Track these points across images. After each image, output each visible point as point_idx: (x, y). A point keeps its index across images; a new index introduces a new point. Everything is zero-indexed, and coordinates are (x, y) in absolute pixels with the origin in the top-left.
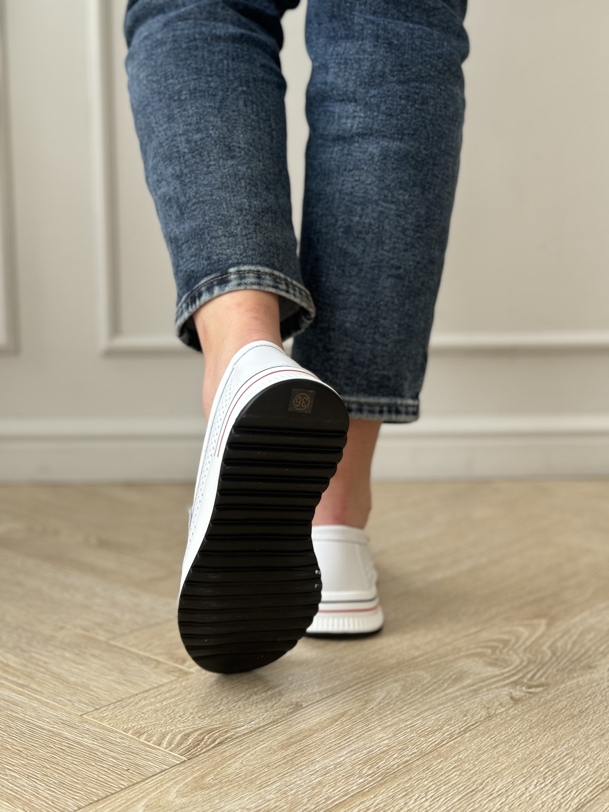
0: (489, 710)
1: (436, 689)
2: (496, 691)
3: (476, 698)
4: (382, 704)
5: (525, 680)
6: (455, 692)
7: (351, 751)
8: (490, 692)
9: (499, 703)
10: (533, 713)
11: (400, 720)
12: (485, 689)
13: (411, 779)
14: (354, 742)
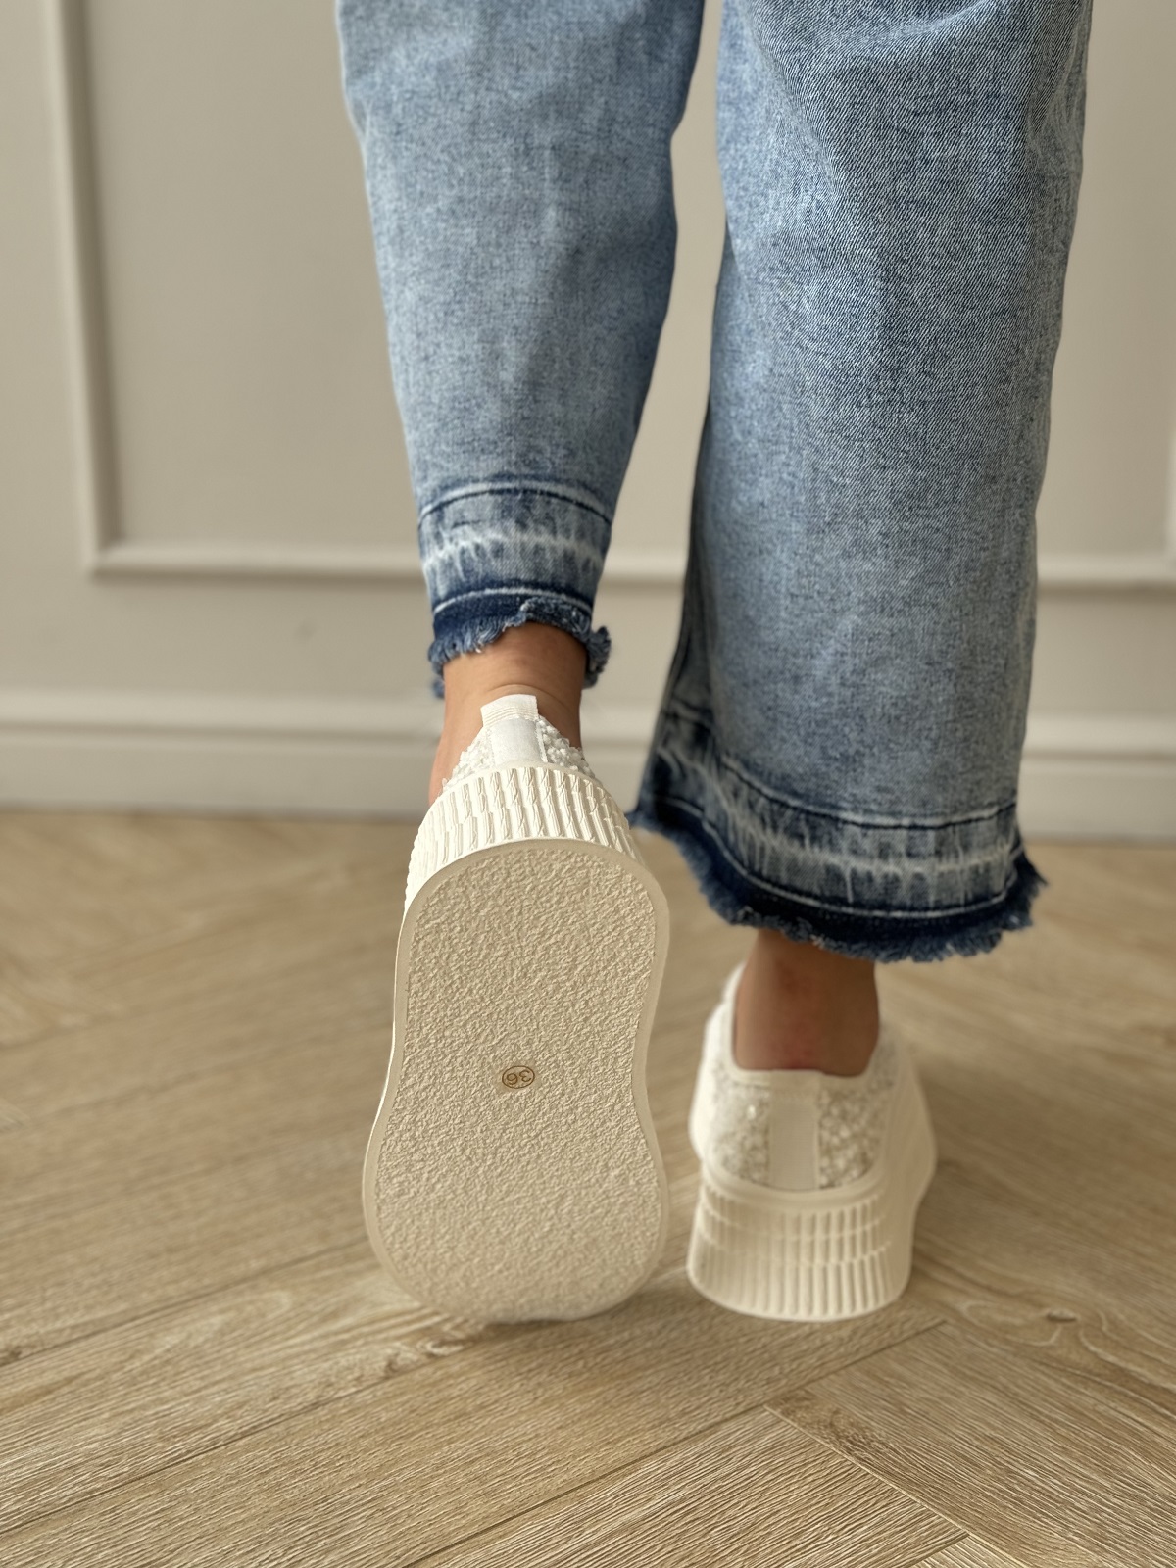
0: (330, 1388)
1: (274, 1335)
2: (376, 1347)
3: (328, 1360)
4: (156, 1362)
5: (447, 1327)
6: (303, 1343)
7: (19, 1461)
8: (364, 1349)
9: (356, 1374)
10: (399, 1401)
11: (157, 1400)
12: (360, 1342)
13: (66, 1529)
14: (36, 1444)
